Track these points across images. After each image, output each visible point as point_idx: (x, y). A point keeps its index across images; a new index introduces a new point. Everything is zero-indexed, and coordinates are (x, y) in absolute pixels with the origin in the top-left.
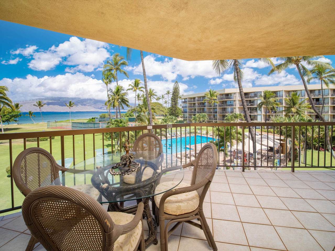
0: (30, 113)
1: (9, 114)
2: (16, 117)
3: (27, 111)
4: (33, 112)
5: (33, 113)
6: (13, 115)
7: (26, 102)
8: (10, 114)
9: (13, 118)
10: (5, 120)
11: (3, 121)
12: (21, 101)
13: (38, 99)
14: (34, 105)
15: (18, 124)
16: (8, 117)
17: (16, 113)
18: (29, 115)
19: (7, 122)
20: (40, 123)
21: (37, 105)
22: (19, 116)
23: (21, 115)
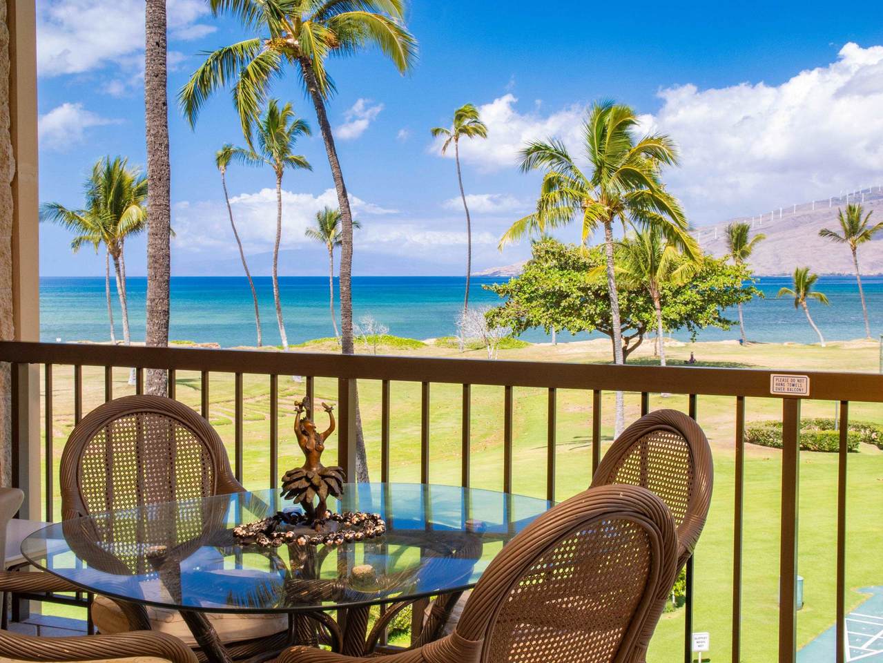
0: (804, 283)
1: (696, 286)
2: (728, 303)
3: (788, 268)
4: (815, 277)
5: (816, 282)
6: (712, 290)
7: (801, 213)
8: (702, 286)
9: (713, 307)
10: (677, 317)
11: (672, 324)
12: (777, 213)
13: (865, 191)
14: (824, 233)
15: (741, 341)
16: (694, 303)
17: (728, 281)
18: (794, 294)
19: (689, 325)
20: (854, 341)
21: (843, 236)
22: (743, 297)
23: (749, 294)
